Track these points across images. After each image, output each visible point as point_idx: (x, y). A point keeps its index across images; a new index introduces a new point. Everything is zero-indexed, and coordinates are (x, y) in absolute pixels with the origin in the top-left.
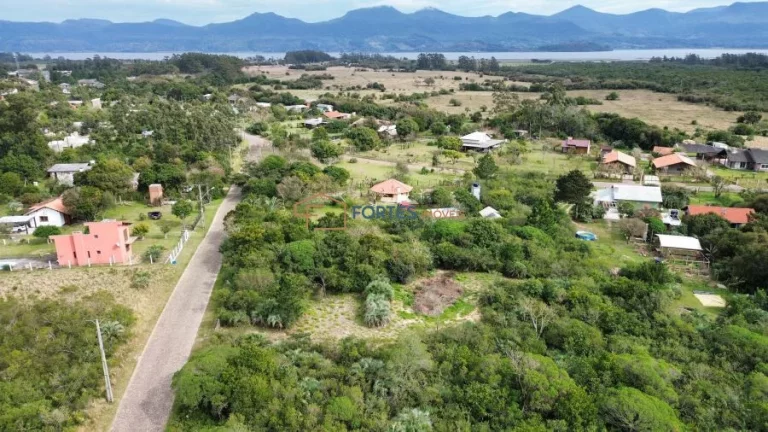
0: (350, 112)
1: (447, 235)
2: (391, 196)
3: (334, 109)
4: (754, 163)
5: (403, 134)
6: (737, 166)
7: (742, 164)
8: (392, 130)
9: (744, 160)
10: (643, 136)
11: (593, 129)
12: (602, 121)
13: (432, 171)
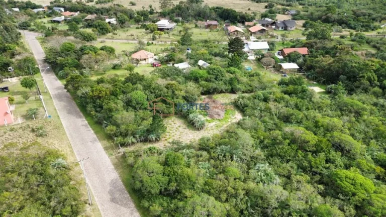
0: (76, 11)
1: (201, 77)
2: (145, 59)
3: (66, 10)
4: (287, 27)
5: (122, 23)
6: (280, 29)
7: (282, 28)
8: (113, 21)
9: (283, 26)
10: (238, 17)
11: (214, 15)
12: (216, 11)
13: (152, 43)
